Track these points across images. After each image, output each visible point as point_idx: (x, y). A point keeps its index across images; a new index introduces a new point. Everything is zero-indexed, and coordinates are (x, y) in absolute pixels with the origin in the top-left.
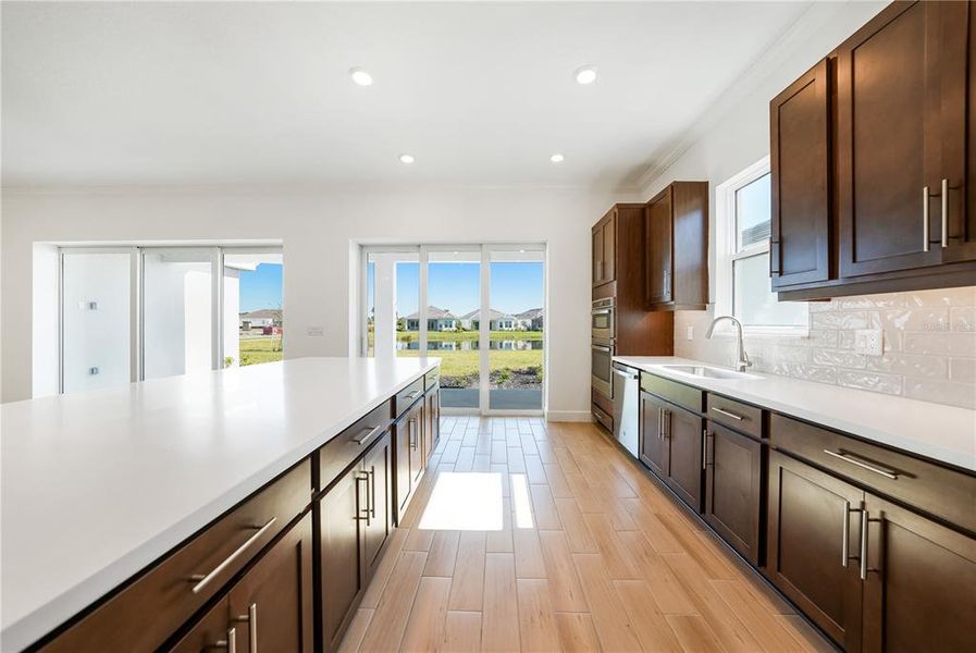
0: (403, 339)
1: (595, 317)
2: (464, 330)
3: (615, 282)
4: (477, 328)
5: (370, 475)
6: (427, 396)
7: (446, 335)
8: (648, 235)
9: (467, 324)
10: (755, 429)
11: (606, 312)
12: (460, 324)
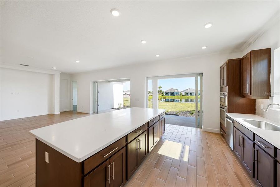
0: (164, 98)
1: (221, 98)
2: (182, 95)
3: (227, 87)
4: (187, 95)
5: (140, 141)
6: (160, 121)
7: (177, 97)
8: (242, 70)
9: (183, 93)
10: (272, 152)
11: (224, 97)
12: (181, 94)
